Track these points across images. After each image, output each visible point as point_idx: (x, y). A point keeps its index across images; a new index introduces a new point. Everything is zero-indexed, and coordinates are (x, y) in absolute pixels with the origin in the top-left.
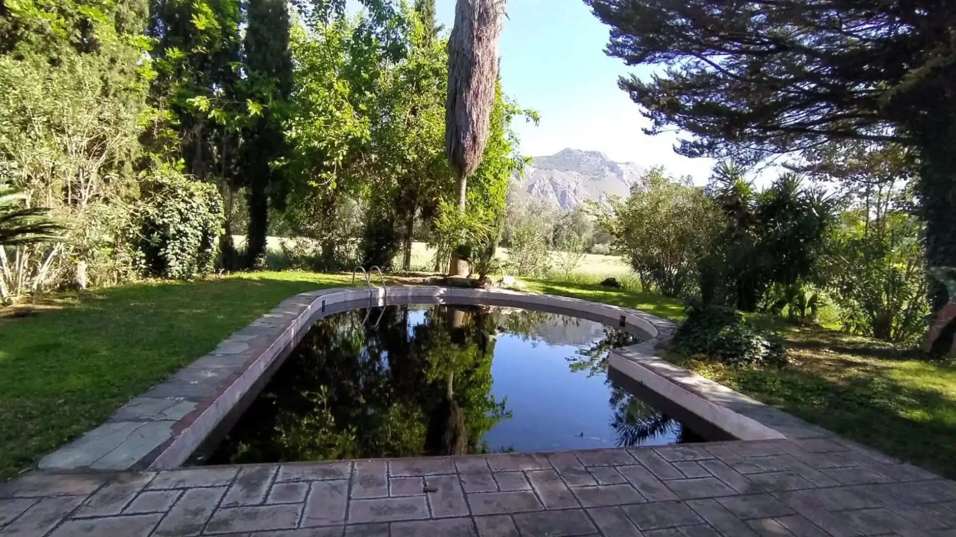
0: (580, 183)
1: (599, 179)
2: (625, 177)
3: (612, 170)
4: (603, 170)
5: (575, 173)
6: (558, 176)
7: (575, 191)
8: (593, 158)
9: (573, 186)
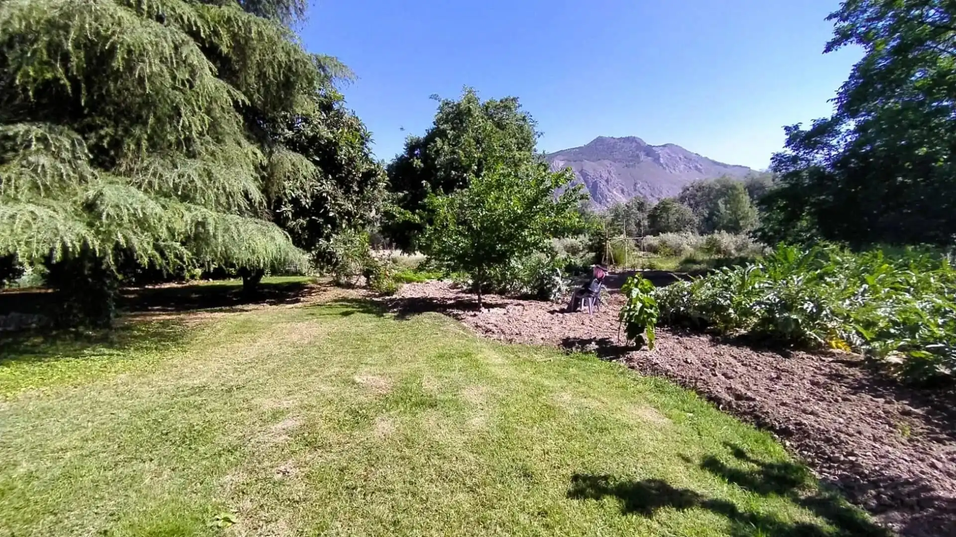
0: (612, 172)
1: (634, 166)
2: (662, 161)
3: (648, 155)
4: (638, 156)
5: (607, 162)
6: (589, 166)
7: (607, 181)
8: (627, 145)
9: (605, 175)
